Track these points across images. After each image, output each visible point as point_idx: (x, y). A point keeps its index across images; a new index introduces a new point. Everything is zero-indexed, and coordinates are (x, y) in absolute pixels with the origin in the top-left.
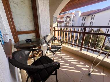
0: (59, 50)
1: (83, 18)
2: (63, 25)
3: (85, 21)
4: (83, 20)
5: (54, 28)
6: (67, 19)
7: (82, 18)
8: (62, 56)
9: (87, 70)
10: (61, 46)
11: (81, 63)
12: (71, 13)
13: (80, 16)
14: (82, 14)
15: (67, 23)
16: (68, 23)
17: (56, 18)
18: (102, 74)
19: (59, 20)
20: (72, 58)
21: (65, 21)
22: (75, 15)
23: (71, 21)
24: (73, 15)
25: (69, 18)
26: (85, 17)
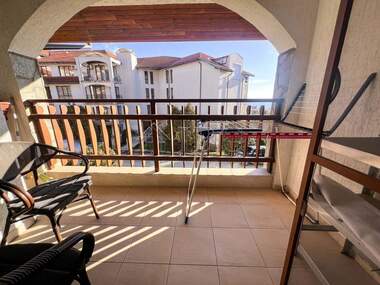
0: (81, 192)
1: (146, 73)
2: (77, 91)
3: (152, 83)
4: (147, 79)
5: (31, 104)
6: (92, 73)
7: (141, 74)
8: (99, 213)
9: (180, 212)
10: (84, 174)
11: (165, 203)
12: (104, 52)
13: (137, 68)
14: (140, 61)
15: (95, 87)
16: (100, 86)
17: (33, 62)
18: (207, 204)
19: (53, 71)
20: (137, 203)
21: (87, 79)
22: (118, 62)
23: (108, 79)
24: (112, 60)
25: (101, 67)
26: (151, 73)
